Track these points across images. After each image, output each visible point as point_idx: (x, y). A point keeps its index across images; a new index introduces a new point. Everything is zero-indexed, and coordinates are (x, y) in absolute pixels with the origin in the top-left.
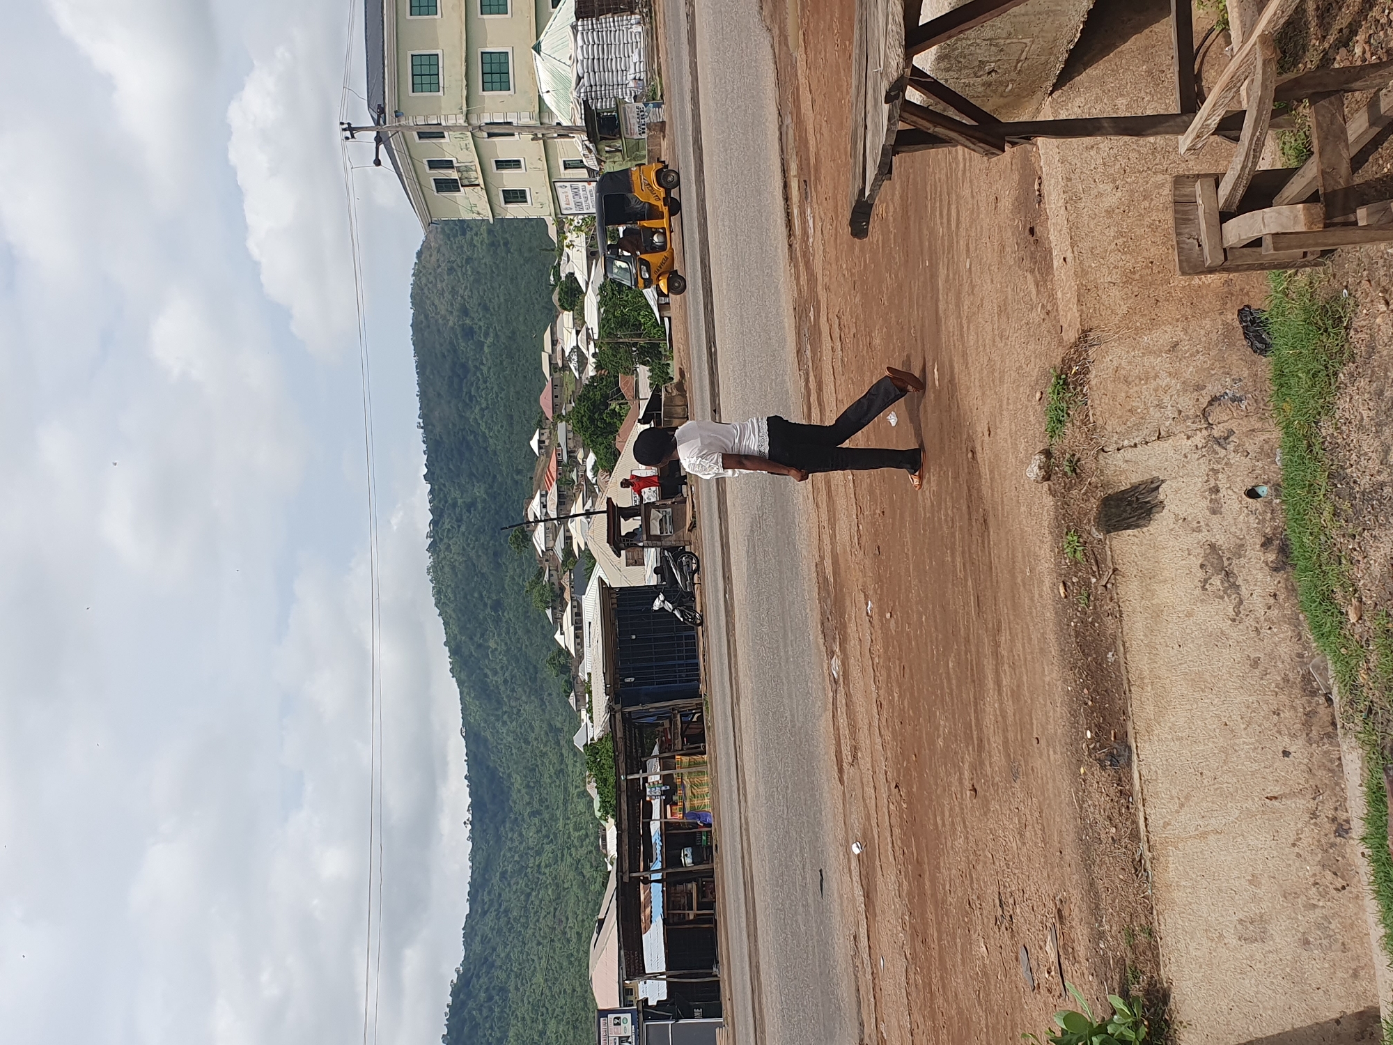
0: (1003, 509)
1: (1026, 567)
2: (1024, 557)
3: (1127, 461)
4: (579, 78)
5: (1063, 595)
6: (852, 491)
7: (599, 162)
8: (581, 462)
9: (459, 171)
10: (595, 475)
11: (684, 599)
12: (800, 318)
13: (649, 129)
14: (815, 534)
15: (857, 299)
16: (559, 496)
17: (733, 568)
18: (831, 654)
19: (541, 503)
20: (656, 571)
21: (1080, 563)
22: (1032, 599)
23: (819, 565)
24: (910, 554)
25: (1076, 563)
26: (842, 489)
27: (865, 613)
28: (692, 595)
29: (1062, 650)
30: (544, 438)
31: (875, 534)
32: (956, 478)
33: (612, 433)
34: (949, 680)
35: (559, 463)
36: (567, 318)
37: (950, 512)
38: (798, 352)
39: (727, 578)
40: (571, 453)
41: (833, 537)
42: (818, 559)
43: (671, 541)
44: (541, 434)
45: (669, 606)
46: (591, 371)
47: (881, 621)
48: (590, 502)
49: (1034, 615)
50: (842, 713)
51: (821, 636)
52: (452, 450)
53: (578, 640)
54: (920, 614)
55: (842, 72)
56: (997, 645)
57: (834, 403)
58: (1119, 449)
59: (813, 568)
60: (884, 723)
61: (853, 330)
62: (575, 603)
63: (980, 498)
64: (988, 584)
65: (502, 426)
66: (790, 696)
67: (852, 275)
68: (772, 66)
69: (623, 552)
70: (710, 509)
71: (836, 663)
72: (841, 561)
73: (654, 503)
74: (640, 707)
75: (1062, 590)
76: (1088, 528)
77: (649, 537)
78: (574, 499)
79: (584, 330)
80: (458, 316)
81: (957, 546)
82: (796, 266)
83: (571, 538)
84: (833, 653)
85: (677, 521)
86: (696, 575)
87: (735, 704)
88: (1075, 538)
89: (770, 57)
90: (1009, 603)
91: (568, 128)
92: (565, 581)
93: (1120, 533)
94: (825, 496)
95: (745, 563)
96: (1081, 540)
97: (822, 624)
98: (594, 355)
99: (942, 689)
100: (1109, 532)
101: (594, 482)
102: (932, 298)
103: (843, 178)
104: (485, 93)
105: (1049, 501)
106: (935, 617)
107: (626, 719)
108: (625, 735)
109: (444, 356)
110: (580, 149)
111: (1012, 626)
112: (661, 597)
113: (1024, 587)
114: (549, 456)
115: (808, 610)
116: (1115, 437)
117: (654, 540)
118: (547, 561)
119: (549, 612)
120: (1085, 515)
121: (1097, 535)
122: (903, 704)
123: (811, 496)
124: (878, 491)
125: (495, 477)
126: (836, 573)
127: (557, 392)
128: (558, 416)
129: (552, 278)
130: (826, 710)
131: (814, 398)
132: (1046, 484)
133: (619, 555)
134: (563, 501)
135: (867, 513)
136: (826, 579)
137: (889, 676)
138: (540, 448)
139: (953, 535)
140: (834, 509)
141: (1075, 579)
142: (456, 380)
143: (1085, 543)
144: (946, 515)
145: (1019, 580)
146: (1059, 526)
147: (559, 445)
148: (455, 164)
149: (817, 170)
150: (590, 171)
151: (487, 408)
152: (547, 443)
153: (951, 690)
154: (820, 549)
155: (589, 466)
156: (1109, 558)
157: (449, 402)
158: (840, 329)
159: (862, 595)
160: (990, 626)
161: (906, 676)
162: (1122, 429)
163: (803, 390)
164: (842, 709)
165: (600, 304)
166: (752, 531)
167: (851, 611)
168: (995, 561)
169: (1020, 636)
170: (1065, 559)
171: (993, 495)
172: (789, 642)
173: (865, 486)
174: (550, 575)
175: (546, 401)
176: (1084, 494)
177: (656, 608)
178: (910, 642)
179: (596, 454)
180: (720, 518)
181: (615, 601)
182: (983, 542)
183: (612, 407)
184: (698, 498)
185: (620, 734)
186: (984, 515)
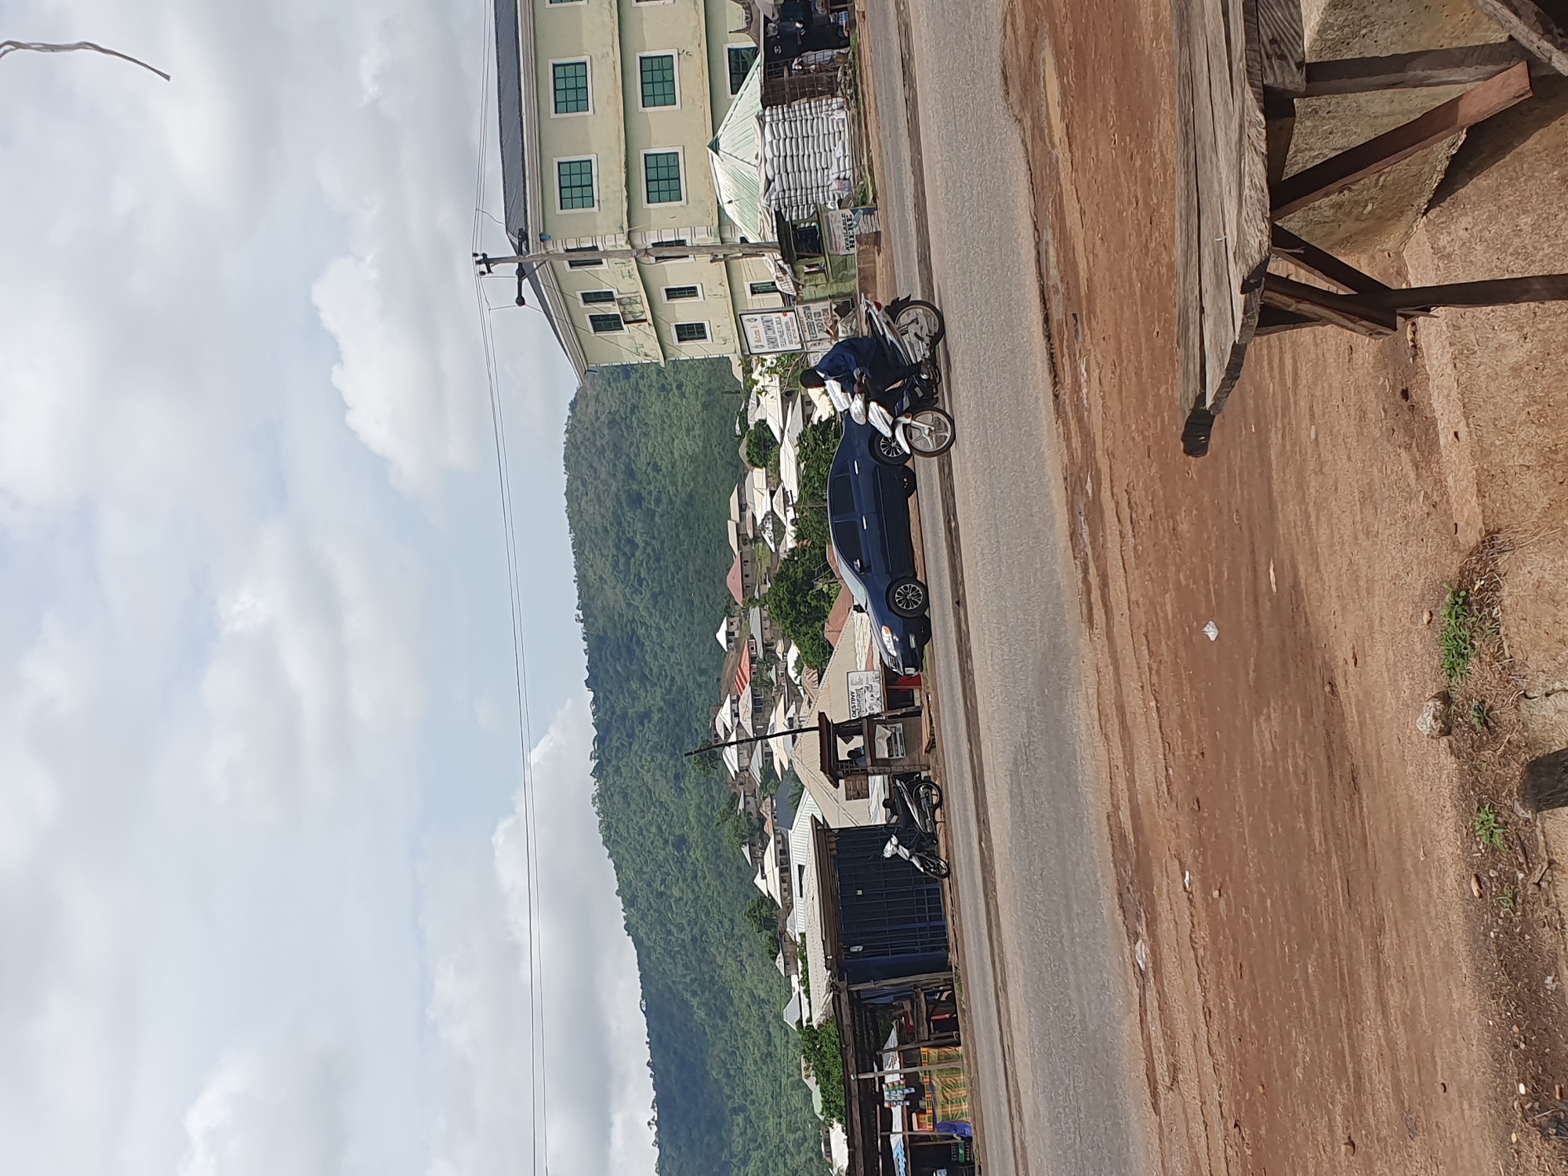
0: (1380, 766)
1: (1417, 848)
2: (1414, 834)
3: (1559, 711)
4: (769, 182)
5: (1476, 894)
6: (1156, 722)
7: (796, 285)
8: (780, 656)
9: (620, 304)
10: (799, 673)
11: (924, 842)
12: (1073, 491)
13: (859, 242)
14: (1105, 775)
15: (1153, 470)
16: (754, 702)
17: (991, 811)
18: (1134, 937)
19: (732, 710)
20: (886, 804)
21: (1498, 849)
22: (1429, 893)
23: (1113, 816)
24: (1244, 813)
25: (1494, 850)
26: (1141, 719)
27: (1181, 888)
28: (933, 837)
29: (1478, 969)
30: (733, 628)
31: (1192, 782)
32: (1308, 715)
33: (819, 619)
34: (1309, 990)
35: (752, 659)
36: (758, 476)
37: (1300, 762)
38: (1072, 535)
39: (983, 822)
40: (768, 647)
41: (1131, 781)
42: (1110, 808)
43: (903, 765)
44: (730, 624)
45: (904, 853)
46: (790, 542)
47: (1205, 899)
48: (793, 708)
49: (1433, 914)
50: (1153, 1018)
51: (1119, 912)
52: (619, 646)
53: (785, 885)
54: (1262, 897)
55: (1122, 176)
56: (1378, 949)
57: (1126, 604)
58: (1547, 695)
59: (1105, 822)
60: (1216, 1038)
61: (1150, 511)
62: (779, 838)
63: (1345, 748)
64: (1363, 866)
65: (680, 616)
66: (1079, 989)
67: (1145, 438)
68: (1024, 167)
69: (842, 782)
70: (955, 729)
71: (1142, 950)
72: (1144, 812)
73: (878, 715)
74: (871, 985)
75: (1475, 887)
76: (1509, 802)
77: (875, 761)
78: (773, 705)
79: (780, 490)
80: (623, 480)
81: (1314, 810)
82: (1066, 424)
83: (771, 754)
84: (1137, 936)
85: (910, 740)
86: (938, 811)
87: (1001, 988)
88: (1491, 816)
89: (1022, 154)
90: (1395, 898)
91: (757, 245)
92: (766, 810)
93: (1555, 811)
94: (1116, 727)
95: (1007, 805)
96: (1500, 820)
97: (1120, 895)
98: (794, 522)
99: (1299, 1001)
100: (1539, 810)
101: (797, 682)
102: (1261, 474)
103: (1127, 314)
104: (651, 206)
105: (1450, 763)
106: (1284, 902)
107: (855, 1000)
108: (853, 1021)
109: (606, 531)
110: (772, 270)
111: (1400, 926)
112: (894, 840)
113: (1417, 874)
114: (740, 652)
115: (1099, 875)
116: (1542, 678)
117: (880, 766)
118: (741, 784)
119: (746, 850)
120: (1504, 784)
121: (1523, 813)
122: (1241, 1014)
123: (1097, 724)
124: (1194, 727)
125: (673, 679)
126: (1137, 830)
127: (748, 569)
128: (750, 601)
129: (738, 427)
130: (1130, 1012)
131: (1096, 595)
132: (1444, 740)
133: (837, 786)
134: (760, 708)
135: (1179, 753)
136: (1123, 837)
137: (1220, 975)
138: (729, 641)
139: (1307, 794)
140: (1132, 744)
141: (1493, 873)
142: (622, 560)
143: (1506, 823)
144: (1296, 765)
145: (1409, 865)
146: (1467, 797)
147: (752, 637)
148: (616, 296)
149: (1090, 301)
150: (785, 297)
151: (661, 593)
152: (737, 635)
153: (1313, 1004)
154: (1112, 795)
155: (791, 664)
156: (1542, 844)
157: (614, 588)
158: (1131, 507)
159: (1177, 863)
160: (1367, 923)
161: (1246, 978)
162: (1550, 666)
163: (1080, 585)
164: (1153, 1014)
165: (799, 458)
166: (1016, 764)
167: (1161, 882)
168: (1371, 837)
169: (1412, 940)
170: (1478, 844)
171: (1363, 745)
172: (1073, 915)
173: (1173, 717)
174: (746, 803)
175: (734, 581)
176: (1503, 756)
177: (887, 855)
178: (1250, 934)
179: (799, 646)
180: (970, 741)
181: (834, 846)
182: (1352, 808)
183: (819, 588)
184: (937, 710)
185: (847, 1021)
186: (1353, 771)
